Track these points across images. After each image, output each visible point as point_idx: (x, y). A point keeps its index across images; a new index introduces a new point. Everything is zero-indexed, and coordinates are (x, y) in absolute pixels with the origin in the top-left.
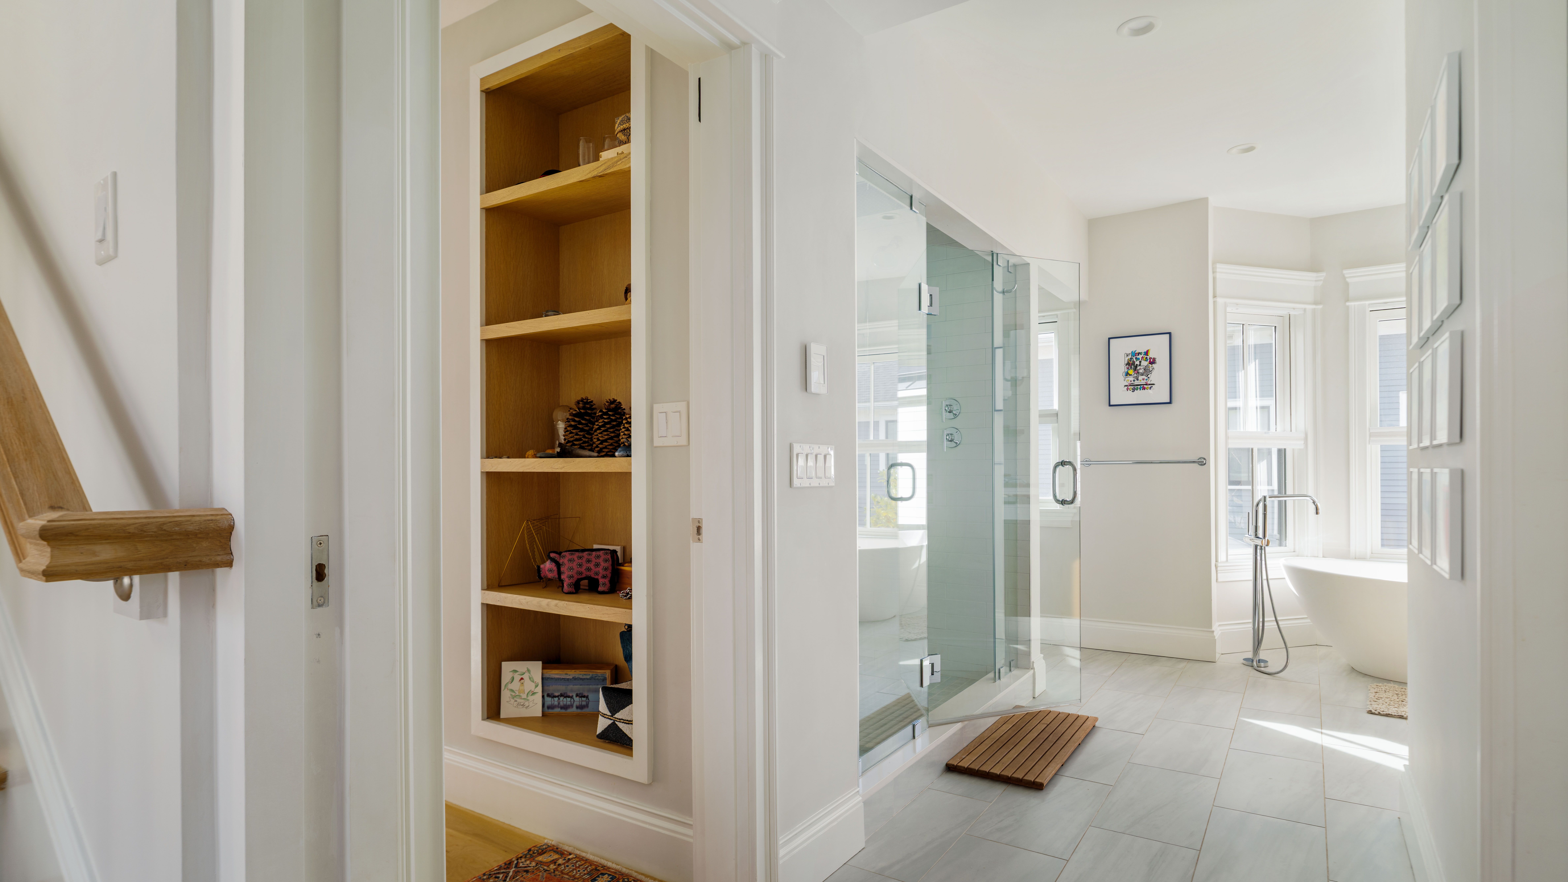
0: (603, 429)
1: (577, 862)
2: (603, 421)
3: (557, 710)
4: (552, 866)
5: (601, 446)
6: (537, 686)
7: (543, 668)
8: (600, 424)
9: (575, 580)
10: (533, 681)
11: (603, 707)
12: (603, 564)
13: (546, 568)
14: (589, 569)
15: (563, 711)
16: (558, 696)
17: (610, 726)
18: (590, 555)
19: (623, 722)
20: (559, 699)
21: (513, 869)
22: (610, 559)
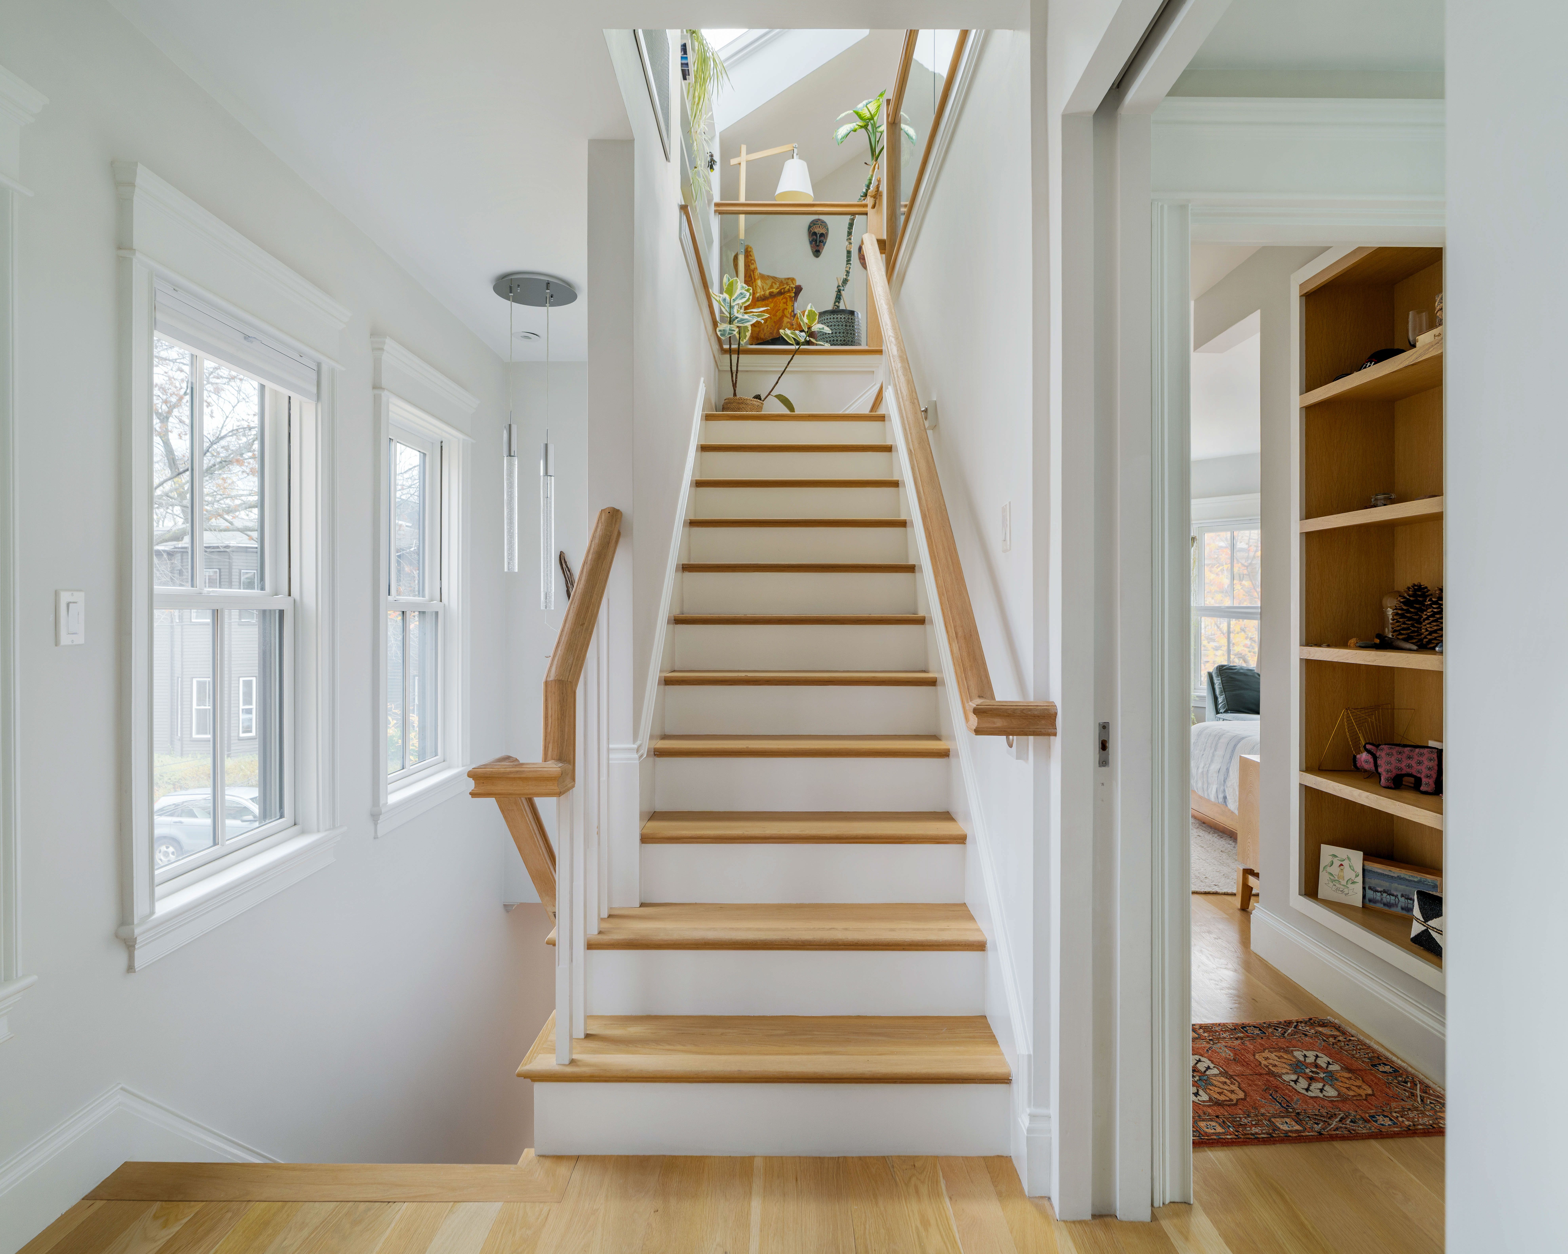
0: (1431, 619)
1: (1359, 1045)
2: (1432, 611)
3: (1380, 906)
4: (1331, 1040)
5: (1429, 637)
6: (1357, 876)
7: (1364, 860)
8: (1428, 614)
9: (1394, 775)
10: (1353, 870)
11: (1417, 912)
12: (1427, 763)
13: (1362, 759)
14: (1409, 766)
15: (1386, 908)
16: (1381, 892)
17: (1423, 932)
18: (1411, 751)
19: (1436, 932)
20: (1382, 895)
21: (1292, 1029)
22: (1436, 759)
